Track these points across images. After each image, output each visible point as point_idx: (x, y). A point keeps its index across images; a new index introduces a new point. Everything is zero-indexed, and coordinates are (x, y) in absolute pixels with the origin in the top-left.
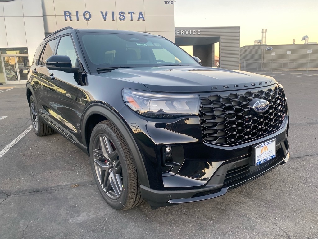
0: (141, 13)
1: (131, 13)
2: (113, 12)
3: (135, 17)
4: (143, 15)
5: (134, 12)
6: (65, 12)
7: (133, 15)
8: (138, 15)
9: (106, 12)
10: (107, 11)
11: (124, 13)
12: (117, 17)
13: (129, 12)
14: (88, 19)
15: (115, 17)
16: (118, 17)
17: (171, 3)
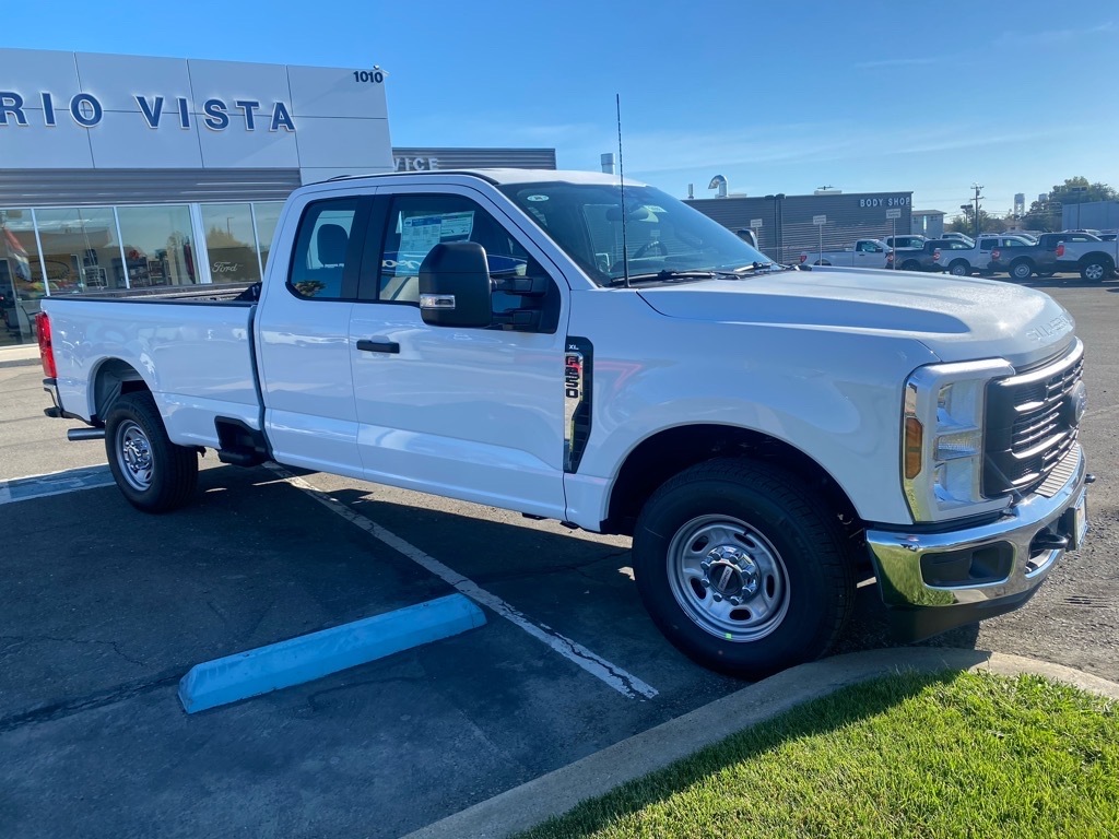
7: (253, 113)
12: (198, 118)
17: (376, 77)
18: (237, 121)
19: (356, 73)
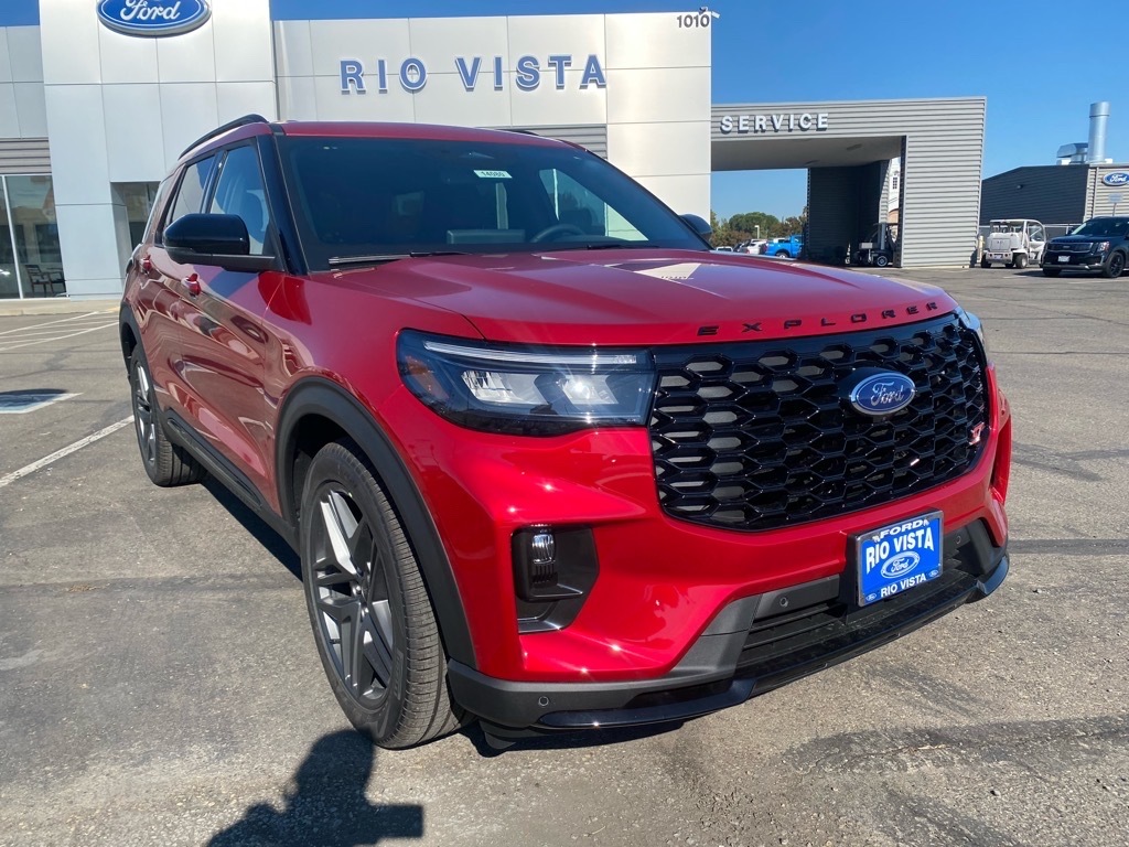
0: (593, 60)
1: (560, 62)
2: (498, 61)
3: (574, 75)
4: (602, 66)
5: (569, 58)
6: (344, 64)
7: (565, 68)
8: (584, 67)
9: (477, 61)
10: (477, 56)
11: (535, 62)
12: (510, 77)
13: (552, 58)
14: (414, 88)
15: (504, 77)
16: (515, 75)
18: (547, 77)
19: (680, 18)
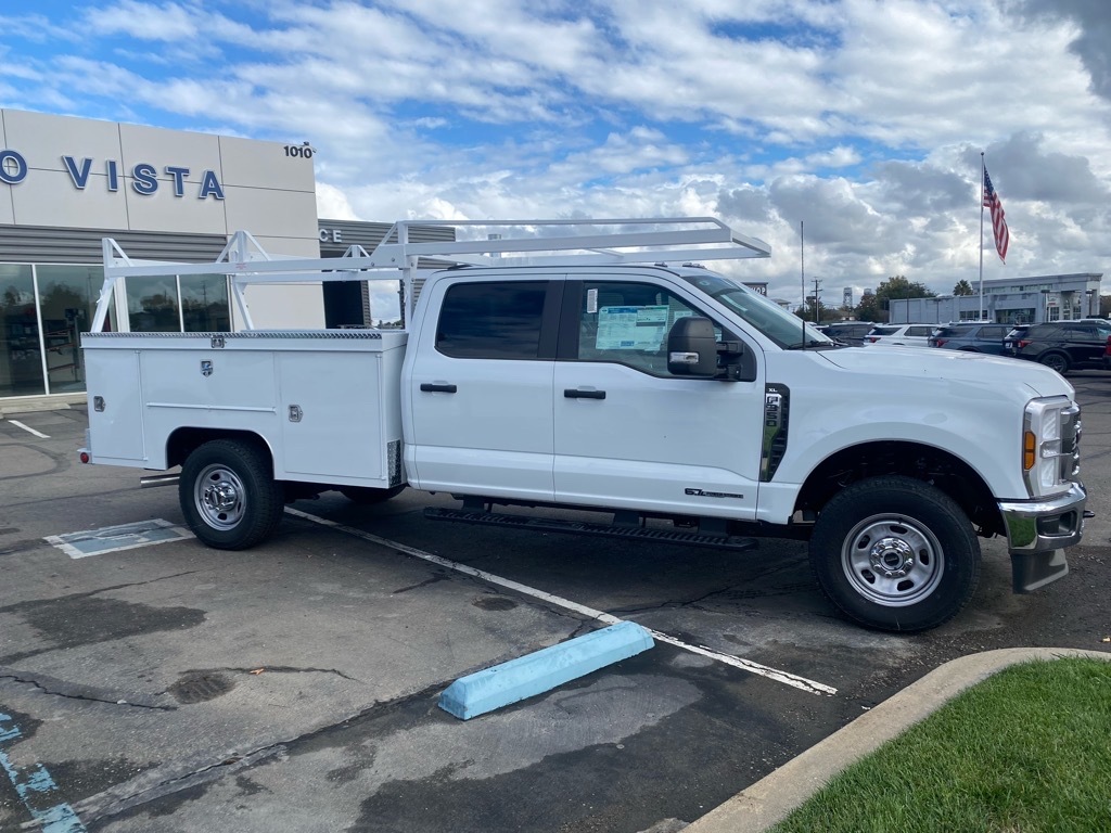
0: (211, 175)
1: (178, 174)
2: (113, 165)
3: (192, 187)
4: (220, 183)
5: (187, 171)
7: (184, 179)
8: (202, 181)
9: (88, 163)
10: (89, 157)
11: (153, 171)
12: (126, 183)
13: (170, 169)
14: (15, 180)
15: (120, 181)
16: (131, 181)
17: (305, 152)
18: (166, 186)
19: (286, 148)
